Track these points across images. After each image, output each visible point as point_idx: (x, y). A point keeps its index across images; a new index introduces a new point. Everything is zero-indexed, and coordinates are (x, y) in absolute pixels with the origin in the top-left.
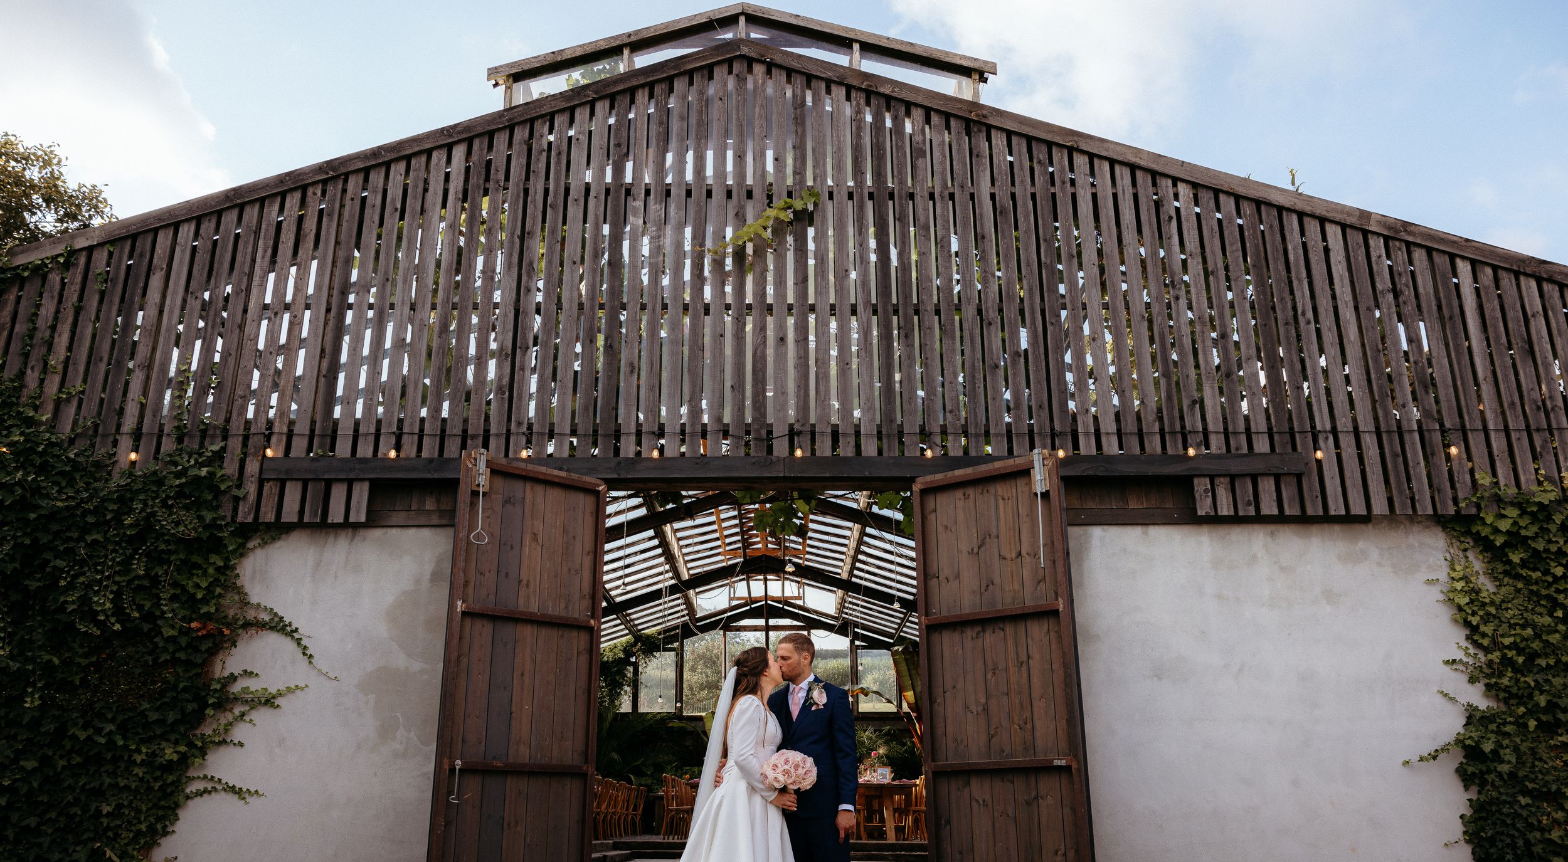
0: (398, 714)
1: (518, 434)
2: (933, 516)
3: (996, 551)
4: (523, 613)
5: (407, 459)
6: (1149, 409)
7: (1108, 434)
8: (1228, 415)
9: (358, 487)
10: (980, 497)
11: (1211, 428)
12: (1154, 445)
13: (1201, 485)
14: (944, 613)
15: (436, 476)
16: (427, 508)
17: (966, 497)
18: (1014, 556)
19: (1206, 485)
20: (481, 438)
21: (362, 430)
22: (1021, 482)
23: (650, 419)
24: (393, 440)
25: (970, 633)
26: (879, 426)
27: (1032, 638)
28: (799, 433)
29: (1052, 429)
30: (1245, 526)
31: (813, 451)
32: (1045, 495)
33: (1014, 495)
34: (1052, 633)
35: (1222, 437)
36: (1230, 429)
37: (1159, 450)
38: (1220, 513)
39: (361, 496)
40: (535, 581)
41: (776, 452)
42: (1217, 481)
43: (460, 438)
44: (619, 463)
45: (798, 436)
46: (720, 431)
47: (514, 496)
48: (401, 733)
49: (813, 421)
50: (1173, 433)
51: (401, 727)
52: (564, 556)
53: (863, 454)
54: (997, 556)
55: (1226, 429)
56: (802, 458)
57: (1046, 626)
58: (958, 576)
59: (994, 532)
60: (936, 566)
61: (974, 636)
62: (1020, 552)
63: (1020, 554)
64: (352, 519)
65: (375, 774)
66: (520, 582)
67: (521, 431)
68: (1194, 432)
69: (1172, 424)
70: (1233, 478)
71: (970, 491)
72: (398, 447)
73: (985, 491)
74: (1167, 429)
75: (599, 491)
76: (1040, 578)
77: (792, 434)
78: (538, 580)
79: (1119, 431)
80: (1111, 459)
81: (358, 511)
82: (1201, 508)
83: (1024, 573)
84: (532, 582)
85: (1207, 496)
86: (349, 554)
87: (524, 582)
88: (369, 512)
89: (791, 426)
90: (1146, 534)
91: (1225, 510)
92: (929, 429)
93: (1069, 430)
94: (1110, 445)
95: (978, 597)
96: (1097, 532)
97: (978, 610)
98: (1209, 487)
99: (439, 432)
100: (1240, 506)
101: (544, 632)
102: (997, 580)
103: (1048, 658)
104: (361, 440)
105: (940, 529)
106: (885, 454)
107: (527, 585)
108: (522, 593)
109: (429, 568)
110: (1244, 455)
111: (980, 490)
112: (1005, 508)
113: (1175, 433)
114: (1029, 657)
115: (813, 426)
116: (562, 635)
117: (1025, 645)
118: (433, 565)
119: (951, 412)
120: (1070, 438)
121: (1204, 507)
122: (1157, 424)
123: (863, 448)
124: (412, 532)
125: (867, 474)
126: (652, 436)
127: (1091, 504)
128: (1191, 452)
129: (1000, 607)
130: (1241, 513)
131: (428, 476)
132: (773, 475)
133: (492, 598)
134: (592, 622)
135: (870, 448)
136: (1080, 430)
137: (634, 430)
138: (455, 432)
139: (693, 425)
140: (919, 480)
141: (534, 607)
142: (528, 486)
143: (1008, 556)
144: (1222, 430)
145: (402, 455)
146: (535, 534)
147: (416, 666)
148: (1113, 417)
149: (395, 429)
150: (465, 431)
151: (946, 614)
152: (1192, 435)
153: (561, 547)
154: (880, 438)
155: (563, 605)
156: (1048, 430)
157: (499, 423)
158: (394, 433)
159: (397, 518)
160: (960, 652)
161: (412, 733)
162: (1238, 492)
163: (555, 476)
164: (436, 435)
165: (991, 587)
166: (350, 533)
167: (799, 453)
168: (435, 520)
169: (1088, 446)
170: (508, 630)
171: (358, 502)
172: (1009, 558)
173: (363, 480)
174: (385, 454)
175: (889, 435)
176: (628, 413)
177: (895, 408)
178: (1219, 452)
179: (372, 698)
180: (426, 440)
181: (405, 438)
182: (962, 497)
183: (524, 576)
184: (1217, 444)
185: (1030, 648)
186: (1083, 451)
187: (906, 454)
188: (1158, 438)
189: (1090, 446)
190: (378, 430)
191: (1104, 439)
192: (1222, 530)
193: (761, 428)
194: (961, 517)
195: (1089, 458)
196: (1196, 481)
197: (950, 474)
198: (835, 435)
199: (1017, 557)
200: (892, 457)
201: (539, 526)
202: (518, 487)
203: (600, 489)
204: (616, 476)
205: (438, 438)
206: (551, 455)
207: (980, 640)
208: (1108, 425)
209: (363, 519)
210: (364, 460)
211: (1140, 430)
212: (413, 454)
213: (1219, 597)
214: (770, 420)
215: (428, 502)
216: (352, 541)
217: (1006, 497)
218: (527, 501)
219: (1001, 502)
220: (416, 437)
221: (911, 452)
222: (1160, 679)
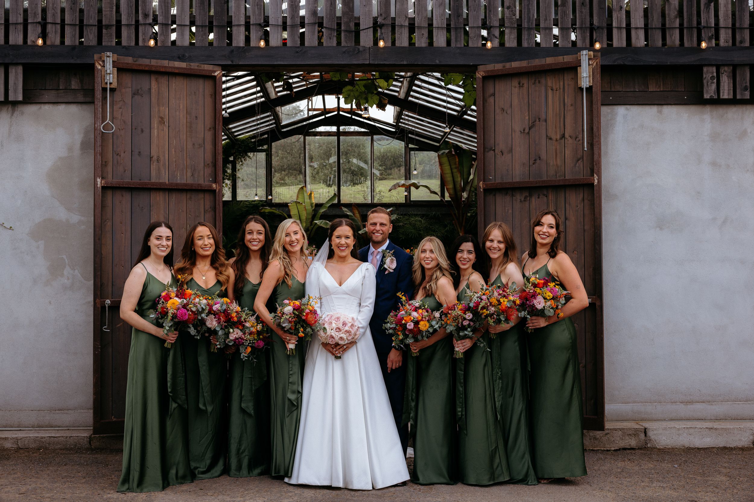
0: (64, 257)
1: (145, 24)
2: (492, 100)
3: (544, 132)
4: (153, 184)
5: (53, 46)
6: (672, 7)
7: (636, 28)
8: (737, 13)
9: (14, 70)
10: (533, 86)
11: (722, 23)
12: (674, 38)
13: (709, 73)
14: (498, 181)
15: (78, 61)
16: (73, 87)
17: (521, 86)
18: (558, 137)
19: (713, 73)
20: (114, 28)
21: (12, 19)
22: (568, 78)
23: (257, 13)
24: (39, 29)
25: (519, 197)
26: (449, 20)
27: (570, 204)
28: (381, 26)
29: (592, 24)
30: (740, 106)
31: (393, 43)
32: (589, 89)
33: (562, 87)
34: (586, 201)
35: (730, 31)
36: (737, 25)
37: (677, 42)
38: (721, 97)
39: (16, 78)
40: (164, 156)
41: (362, 43)
42: (722, 70)
43: (96, 27)
44: (232, 51)
45: (381, 28)
46: (315, 23)
47: (141, 88)
48: (67, 271)
49: (393, 15)
50: (690, 28)
51: (67, 266)
52: (188, 133)
53: (435, 44)
54: (545, 136)
55: (734, 24)
56: (384, 48)
57: (581, 196)
58: (511, 151)
59: (543, 117)
60: (492, 141)
61: (523, 199)
62: (564, 135)
63: (563, 136)
64: (11, 98)
65: (50, 303)
66: (151, 158)
67: (148, 22)
68: (708, 27)
69: (690, 20)
70: (735, 67)
71: (525, 81)
72: (44, 35)
73: (537, 81)
74: (685, 25)
75: (215, 77)
76: (579, 157)
77: (376, 26)
78: (167, 156)
79: (646, 25)
80: (638, 50)
81: (15, 91)
82: (707, 92)
83: (566, 152)
84: (162, 158)
85: (713, 83)
86: (11, 126)
87: (155, 158)
88: (24, 90)
89: (375, 19)
90: (660, 112)
91: (726, 94)
92: (490, 22)
93: (605, 25)
94: (637, 38)
95: (527, 168)
96: (621, 110)
97: (527, 180)
98: (715, 74)
99: (78, 23)
100: (738, 91)
101: (174, 197)
102: (544, 156)
103: (582, 220)
104: (11, 28)
105: (498, 111)
106: (453, 45)
107: (158, 160)
108: (154, 166)
109: (78, 138)
110: (746, 48)
111: (533, 81)
112: (553, 97)
113: (692, 28)
114: (566, 219)
115: (394, 19)
116: (191, 198)
117: (563, 209)
118: (82, 135)
119: (508, 8)
120: (605, 31)
121: (709, 93)
122: (678, 20)
123: (434, 40)
124: (62, 107)
125: (437, 62)
126: (258, 27)
127: (618, 88)
128: (704, 45)
129: (545, 178)
130: (738, 97)
131: (72, 61)
132: (360, 62)
133: (128, 173)
134: (214, 186)
135: (440, 40)
136: (614, 25)
137: (243, 22)
138: (92, 22)
139: (293, 17)
140: (481, 68)
141: (165, 179)
142: (153, 78)
143: (554, 137)
144: (730, 26)
145: (48, 43)
146: (162, 118)
147: (75, 218)
148: (642, 14)
149: (39, 19)
150: (100, 21)
151: (500, 181)
152: (706, 29)
153: (185, 126)
154: (448, 29)
155: (189, 174)
156: (588, 25)
157: (129, 15)
158: (39, 23)
159: (47, 97)
160: (510, 211)
161: (76, 271)
162: (738, 79)
163: (175, 68)
164: (75, 25)
165: (538, 161)
166: (10, 108)
167: (381, 44)
168: (81, 98)
169: (620, 39)
170: (142, 199)
171: (15, 84)
172: (554, 139)
173: (17, 64)
174: (34, 42)
175: (456, 29)
176: (238, 7)
177: (462, 4)
178: (726, 45)
179: (41, 243)
180: (67, 29)
181: (49, 27)
182: (517, 85)
183: (154, 153)
184: (725, 37)
185: (567, 212)
186: (616, 44)
187: (471, 45)
188: (677, 32)
189: (621, 39)
190: (25, 20)
191: (633, 32)
192: (721, 110)
193: (350, 21)
194: (515, 102)
195: (620, 50)
196: (705, 69)
197: (508, 65)
198: (412, 28)
199: (561, 139)
200: (459, 48)
201: (164, 110)
202: (143, 82)
203: (216, 74)
204: (230, 63)
205: (78, 28)
206: (174, 42)
207: (527, 204)
208: (638, 21)
209: (20, 98)
210: (16, 47)
211: (664, 25)
212: (58, 42)
213: (714, 164)
214: (356, 14)
215: (73, 83)
216: (12, 115)
217: (554, 88)
218: (153, 91)
219: (550, 92)
220: (59, 27)
221: (475, 43)
222: (661, 229)
